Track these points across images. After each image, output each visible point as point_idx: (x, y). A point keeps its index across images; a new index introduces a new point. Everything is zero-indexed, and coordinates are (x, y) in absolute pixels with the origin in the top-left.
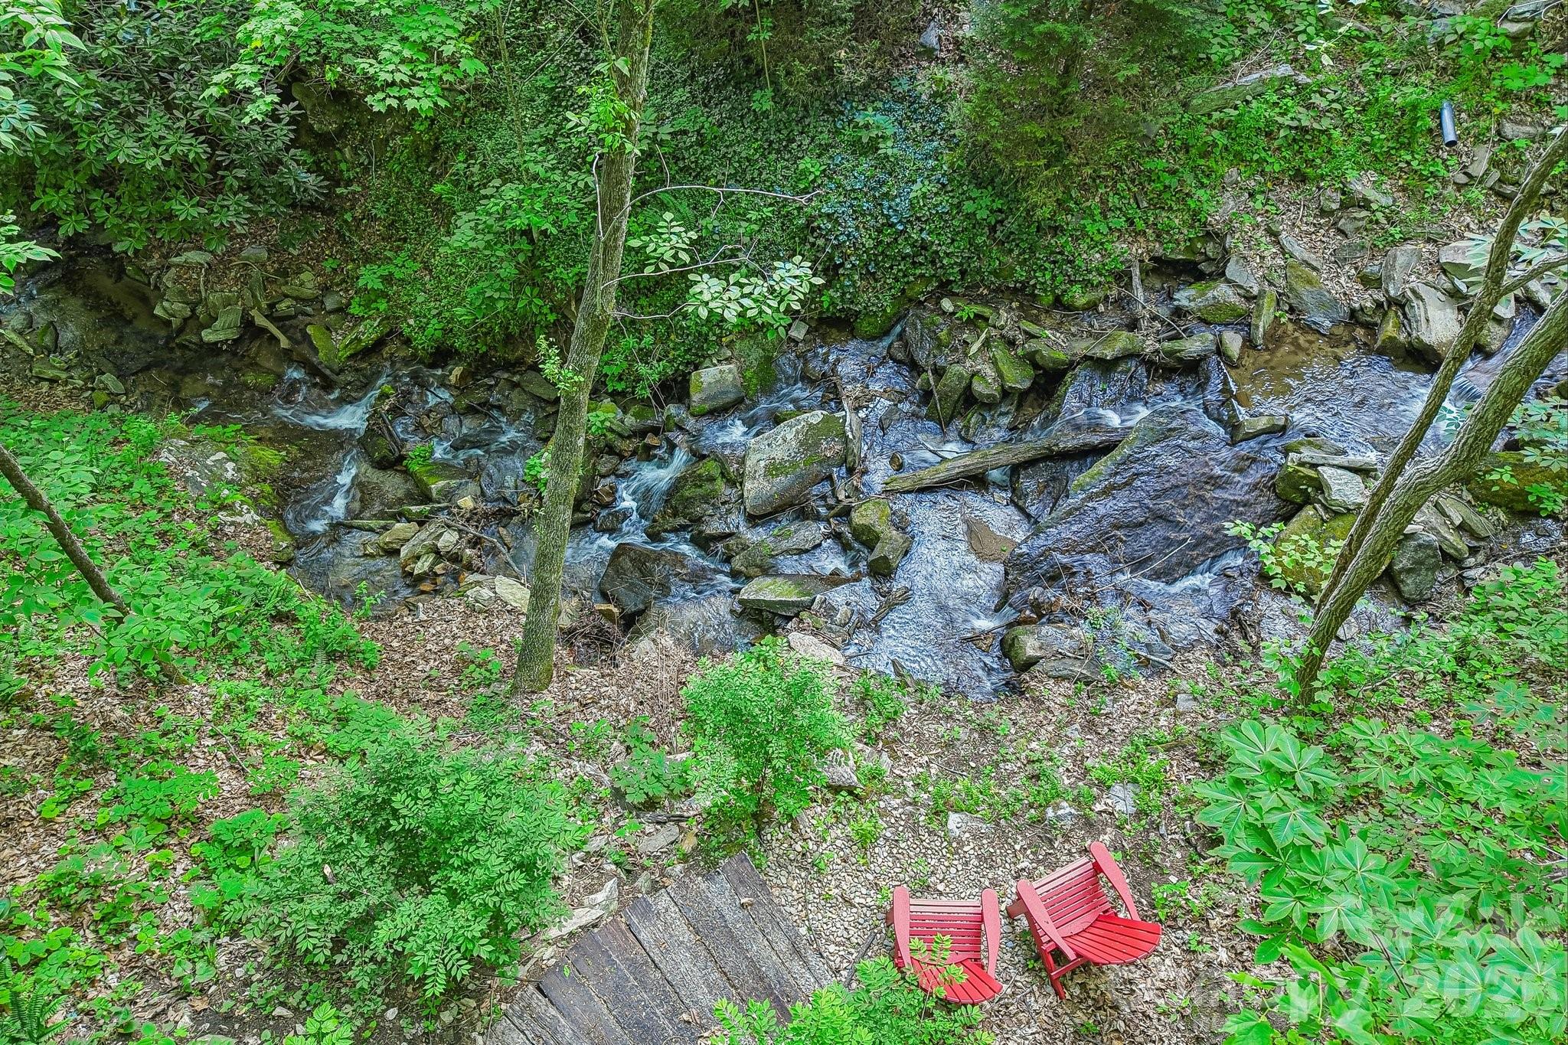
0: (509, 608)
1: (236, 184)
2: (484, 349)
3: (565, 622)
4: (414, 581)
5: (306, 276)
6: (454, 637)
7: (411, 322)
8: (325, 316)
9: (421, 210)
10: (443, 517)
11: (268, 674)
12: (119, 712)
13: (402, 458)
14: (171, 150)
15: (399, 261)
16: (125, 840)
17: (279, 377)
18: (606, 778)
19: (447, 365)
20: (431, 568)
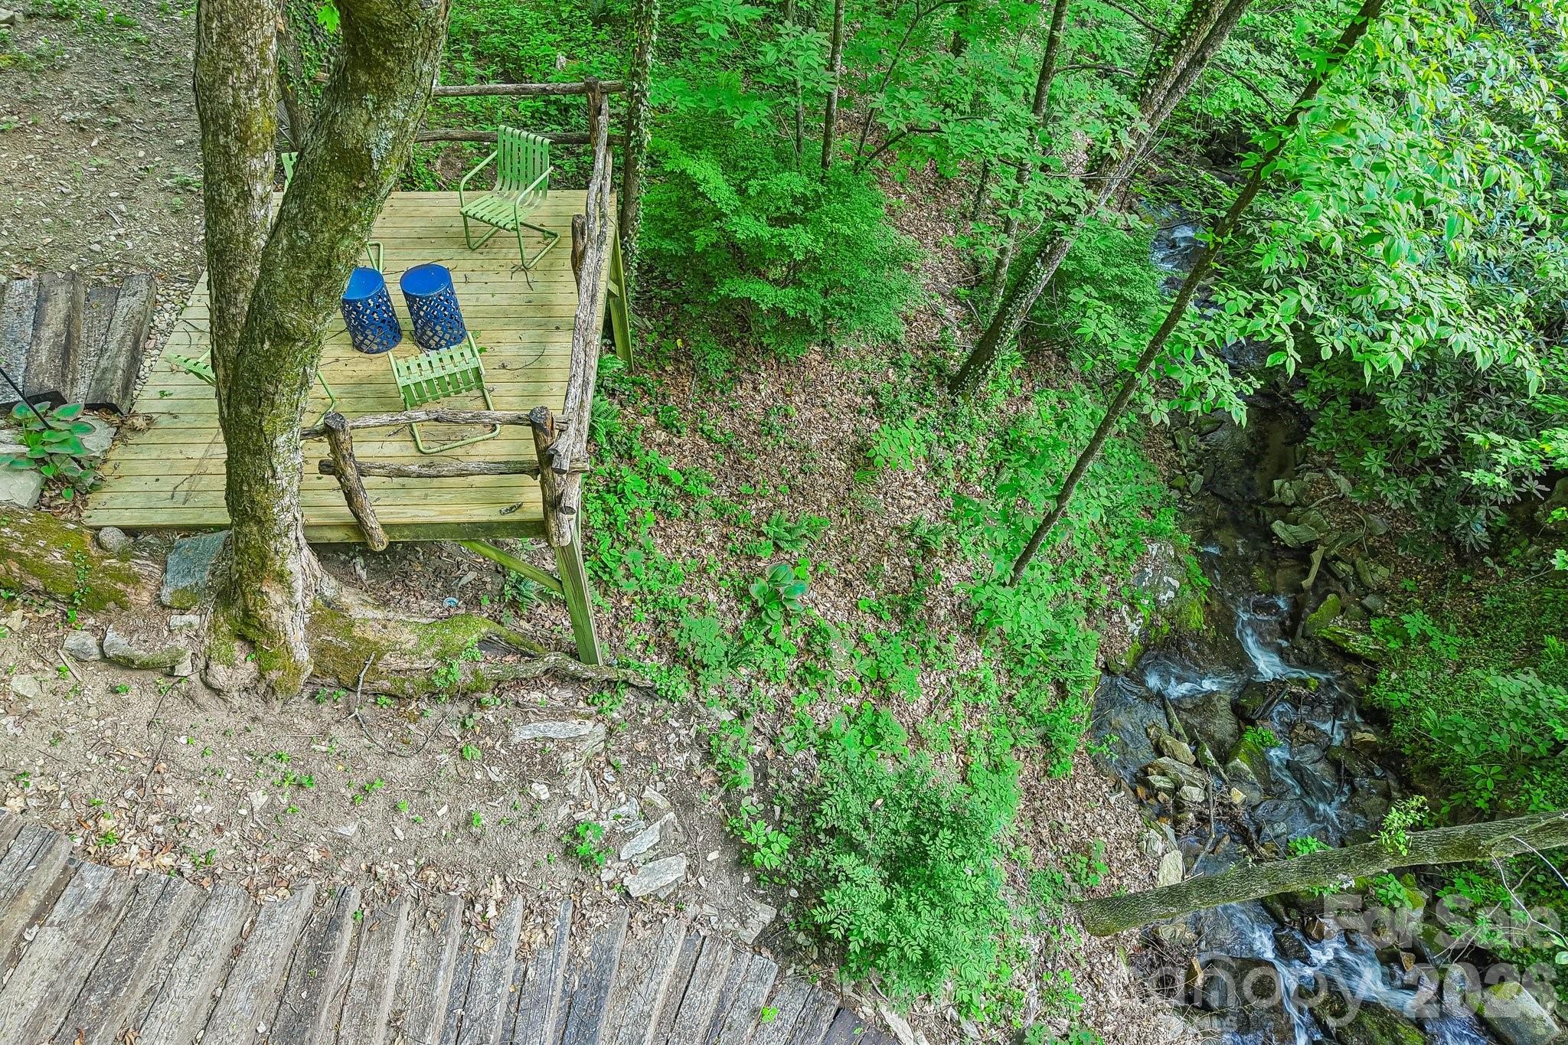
0: (1155, 873)
1: (1426, 484)
2: (1407, 752)
3: (1165, 933)
4: (1142, 778)
5: (1383, 572)
6: (1106, 834)
7: (1394, 676)
8: (1355, 603)
9: (1518, 636)
10: (1212, 781)
11: (1011, 698)
12: (942, 613)
13: (1253, 723)
14: (1418, 429)
15: (1448, 639)
16: (858, 658)
17: (1272, 593)
18: (1031, 1020)
19: (1370, 724)
20: (1160, 789)
